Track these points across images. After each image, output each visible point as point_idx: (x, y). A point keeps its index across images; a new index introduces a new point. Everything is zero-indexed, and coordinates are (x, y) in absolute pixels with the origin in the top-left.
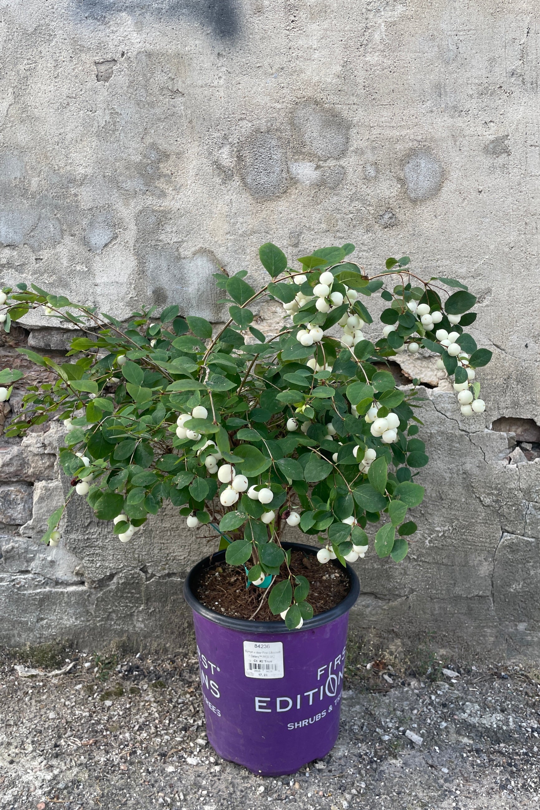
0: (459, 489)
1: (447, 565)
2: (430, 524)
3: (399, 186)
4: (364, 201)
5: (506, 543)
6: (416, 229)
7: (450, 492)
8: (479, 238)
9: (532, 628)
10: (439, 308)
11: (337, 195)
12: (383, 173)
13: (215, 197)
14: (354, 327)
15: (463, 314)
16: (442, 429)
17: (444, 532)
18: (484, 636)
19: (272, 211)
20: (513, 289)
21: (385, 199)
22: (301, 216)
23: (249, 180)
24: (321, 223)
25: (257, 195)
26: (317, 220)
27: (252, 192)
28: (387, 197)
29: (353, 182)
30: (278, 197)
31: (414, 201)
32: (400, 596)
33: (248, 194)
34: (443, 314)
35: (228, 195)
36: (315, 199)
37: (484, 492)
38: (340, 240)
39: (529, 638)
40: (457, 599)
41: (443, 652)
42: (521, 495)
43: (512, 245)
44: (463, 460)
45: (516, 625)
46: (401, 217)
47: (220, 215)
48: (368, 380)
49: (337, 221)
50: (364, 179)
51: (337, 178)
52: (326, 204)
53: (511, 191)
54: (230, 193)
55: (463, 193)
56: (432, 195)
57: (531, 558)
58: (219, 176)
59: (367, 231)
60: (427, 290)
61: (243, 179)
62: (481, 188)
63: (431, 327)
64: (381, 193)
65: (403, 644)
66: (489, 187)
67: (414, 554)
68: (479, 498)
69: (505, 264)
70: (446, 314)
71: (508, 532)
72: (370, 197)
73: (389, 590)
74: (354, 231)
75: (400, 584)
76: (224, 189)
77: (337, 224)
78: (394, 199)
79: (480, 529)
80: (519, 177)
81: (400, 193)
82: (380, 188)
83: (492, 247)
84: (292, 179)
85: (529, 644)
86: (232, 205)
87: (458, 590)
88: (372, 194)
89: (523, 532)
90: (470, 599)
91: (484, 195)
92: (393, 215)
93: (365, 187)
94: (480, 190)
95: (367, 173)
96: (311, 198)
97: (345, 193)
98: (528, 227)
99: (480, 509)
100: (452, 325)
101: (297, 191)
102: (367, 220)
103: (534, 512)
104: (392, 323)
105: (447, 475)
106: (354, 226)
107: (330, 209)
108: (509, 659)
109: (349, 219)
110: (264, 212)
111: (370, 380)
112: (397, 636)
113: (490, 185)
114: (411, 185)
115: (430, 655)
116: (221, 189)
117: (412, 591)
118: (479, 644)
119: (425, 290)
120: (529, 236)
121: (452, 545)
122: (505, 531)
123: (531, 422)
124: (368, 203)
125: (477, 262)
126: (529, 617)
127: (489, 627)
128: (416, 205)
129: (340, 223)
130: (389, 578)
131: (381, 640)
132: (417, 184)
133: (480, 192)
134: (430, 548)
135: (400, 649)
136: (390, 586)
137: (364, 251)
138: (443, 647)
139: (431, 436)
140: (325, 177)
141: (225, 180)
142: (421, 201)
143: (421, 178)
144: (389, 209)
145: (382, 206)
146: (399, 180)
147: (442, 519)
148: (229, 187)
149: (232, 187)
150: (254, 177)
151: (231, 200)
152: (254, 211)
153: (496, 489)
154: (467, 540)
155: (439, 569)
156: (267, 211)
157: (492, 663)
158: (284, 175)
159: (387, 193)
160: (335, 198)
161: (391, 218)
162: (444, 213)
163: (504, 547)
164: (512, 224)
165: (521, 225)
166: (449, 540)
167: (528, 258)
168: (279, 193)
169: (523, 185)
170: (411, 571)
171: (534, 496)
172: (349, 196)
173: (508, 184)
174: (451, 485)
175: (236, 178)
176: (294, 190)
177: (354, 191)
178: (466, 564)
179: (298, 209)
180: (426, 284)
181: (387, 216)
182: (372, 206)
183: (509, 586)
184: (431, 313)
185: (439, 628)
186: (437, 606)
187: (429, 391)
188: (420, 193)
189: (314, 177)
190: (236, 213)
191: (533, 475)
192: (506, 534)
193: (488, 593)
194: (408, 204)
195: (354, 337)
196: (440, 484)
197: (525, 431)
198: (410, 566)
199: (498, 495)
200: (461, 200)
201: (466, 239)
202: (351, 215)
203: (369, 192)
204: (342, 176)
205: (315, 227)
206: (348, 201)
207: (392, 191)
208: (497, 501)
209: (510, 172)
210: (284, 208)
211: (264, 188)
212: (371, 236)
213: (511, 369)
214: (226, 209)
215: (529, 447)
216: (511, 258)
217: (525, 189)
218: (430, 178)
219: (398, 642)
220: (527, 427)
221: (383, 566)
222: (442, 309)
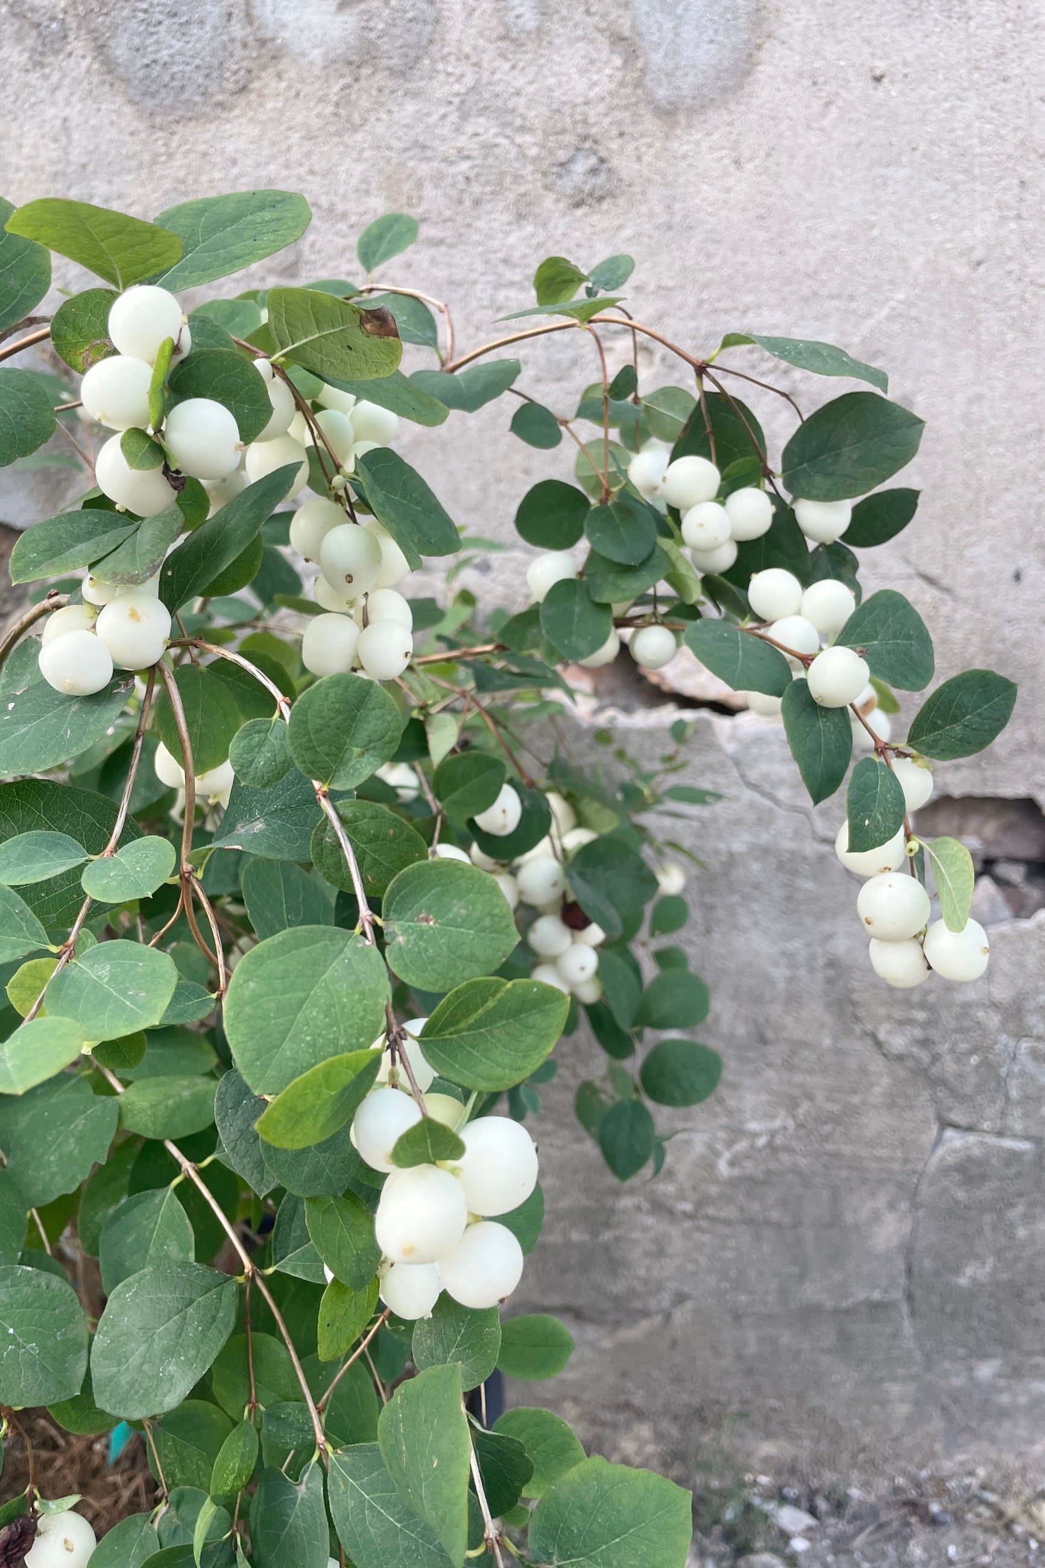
0: (816, 1010)
1: (778, 1226)
2: (730, 1113)
3: (618, 61)
4: (504, 115)
5: (950, 1160)
6: (677, 206)
7: (789, 1021)
8: (875, 232)
9: (1016, 1373)
10: (757, 474)
11: (416, 95)
12: (564, 19)
13: (10, 112)
14: (350, 578)
15: (860, 498)
16: (765, 838)
17: (772, 1134)
18: (883, 1403)
19: (205, 155)
20: (980, 397)
21: (575, 106)
22: (303, 171)
23: (120, 51)
24: (367, 192)
25: (149, 103)
26: (354, 182)
27: (132, 91)
28: (580, 100)
29: (467, 49)
30: (221, 105)
31: (668, 113)
32: (646, 1313)
33: (120, 100)
34: (775, 498)
35: (54, 103)
36: (342, 111)
37: (889, 1017)
38: (433, 251)
39: (1005, 1399)
40: (809, 1314)
41: (768, 1448)
42: (993, 1020)
43: (978, 254)
44: (827, 927)
45: (971, 1369)
46: (625, 166)
47: (32, 175)
48: (364, 911)
49: (420, 185)
50: (503, 38)
51: (411, 39)
52: (380, 129)
53: (976, 76)
54: (60, 96)
55: (825, 83)
56: (724, 90)
57: (1020, 1195)
58: (19, 39)
59: (520, 217)
60: (707, 395)
61: (101, 49)
62: (881, 66)
63: (726, 557)
64: (560, 85)
65: (659, 1436)
66: (905, 64)
67: (685, 1199)
68: (873, 1036)
69: (958, 316)
70: (787, 497)
71: (955, 1126)
72: (522, 101)
73: (616, 1299)
74: (478, 218)
75: (646, 1282)
76: (38, 83)
77: (420, 198)
78: (601, 108)
79: (874, 1123)
80: (998, 31)
81: (622, 84)
82: (556, 68)
83: (917, 263)
84: (263, 42)
85: (1004, 1413)
86: (69, 137)
87: (811, 1292)
88: (531, 89)
89: (999, 1124)
90: (847, 1312)
91: (890, 90)
92: (602, 161)
93: (506, 66)
94: (878, 73)
95: (510, 18)
96: (330, 109)
97: (440, 88)
98: (1028, 197)
99: (877, 1064)
100: (811, 545)
101: (283, 85)
102: (517, 178)
103: (1031, 1066)
104: (562, 541)
105: (780, 974)
106: (477, 203)
107: (395, 143)
108: (949, 1455)
109: (460, 178)
110: (178, 161)
111: (375, 905)
112: (640, 1415)
113: (909, 57)
114: (657, 58)
115: (733, 1464)
116: (27, 85)
117: (680, 1299)
118: (866, 1422)
119: (697, 395)
120: (1030, 225)
121: (796, 1170)
122: (945, 1124)
123: (1028, 805)
124: (518, 122)
125: (869, 315)
126: (1006, 1342)
127: (894, 1379)
128: (675, 125)
129: (429, 191)
130: (615, 1266)
131: (598, 1430)
132: (676, 53)
133: (878, 79)
134: (733, 1182)
135: (650, 1448)
136: (618, 1287)
137: (511, 284)
138: (769, 1435)
139: (732, 860)
140: (372, 35)
141: (42, 54)
142: (691, 111)
143: (688, 32)
144: (587, 142)
145: (563, 131)
146: (618, 40)
147: (764, 1097)
148: (55, 77)
149: (64, 76)
150: (137, 41)
151: (65, 120)
152: (146, 157)
153: (923, 1005)
154: (836, 1155)
155: (758, 1238)
156: (187, 152)
157: (904, 1473)
158: (237, 30)
159: (580, 85)
160: (410, 107)
161: (594, 171)
162: (762, 153)
163: (945, 1170)
164: (978, 187)
165: (1005, 189)
166: (785, 1157)
167: (1028, 296)
168: (223, 91)
169: (1012, 55)
170: (677, 1245)
171: (1032, 1020)
172: (457, 100)
173: (964, 53)
174: (793, 1000)
175: (78, 45)
176: (273, 83)
177: (469, 81)
178: (835, 1221)
179: (289, 149)
180: (701, 370)
181: (581, 167)
182: (530, 130)
183: (957, 1270)
184: (723, 495)
185: (757, 1389)
186: (751, 1336)
187: (722, 724)
188: (687, 84)
189: (336, 34)
190: (84, 166)
191: (1031, 961)
192: (949, 1133)
193: (897, 1295)
194: (650, 123)
195: (366, 624)
196: (758, 999)
197: (1008, 828)
198: (674, 1231)
199: (926, 1025)
200: (816, 107)
201: (834, 237)
202: (464, 166)
203: (520, 82)
204: (429, 28)
205: (351, 206)
206: (454, 117)
207: (595, 77)
208: (925, 1043)
209: (972, 13)
210: (242, 144)
211: (173, 78)
212: (533, 235)
213: (972, 649)
214: (50, 151)
215: (1015, 874)
216: (974, 297)
217: (1017, 71)
218: (716, 32)
219: (645, 1430)
220: (1012, 817)
221: (595, 1234)
222: (768, 474)
